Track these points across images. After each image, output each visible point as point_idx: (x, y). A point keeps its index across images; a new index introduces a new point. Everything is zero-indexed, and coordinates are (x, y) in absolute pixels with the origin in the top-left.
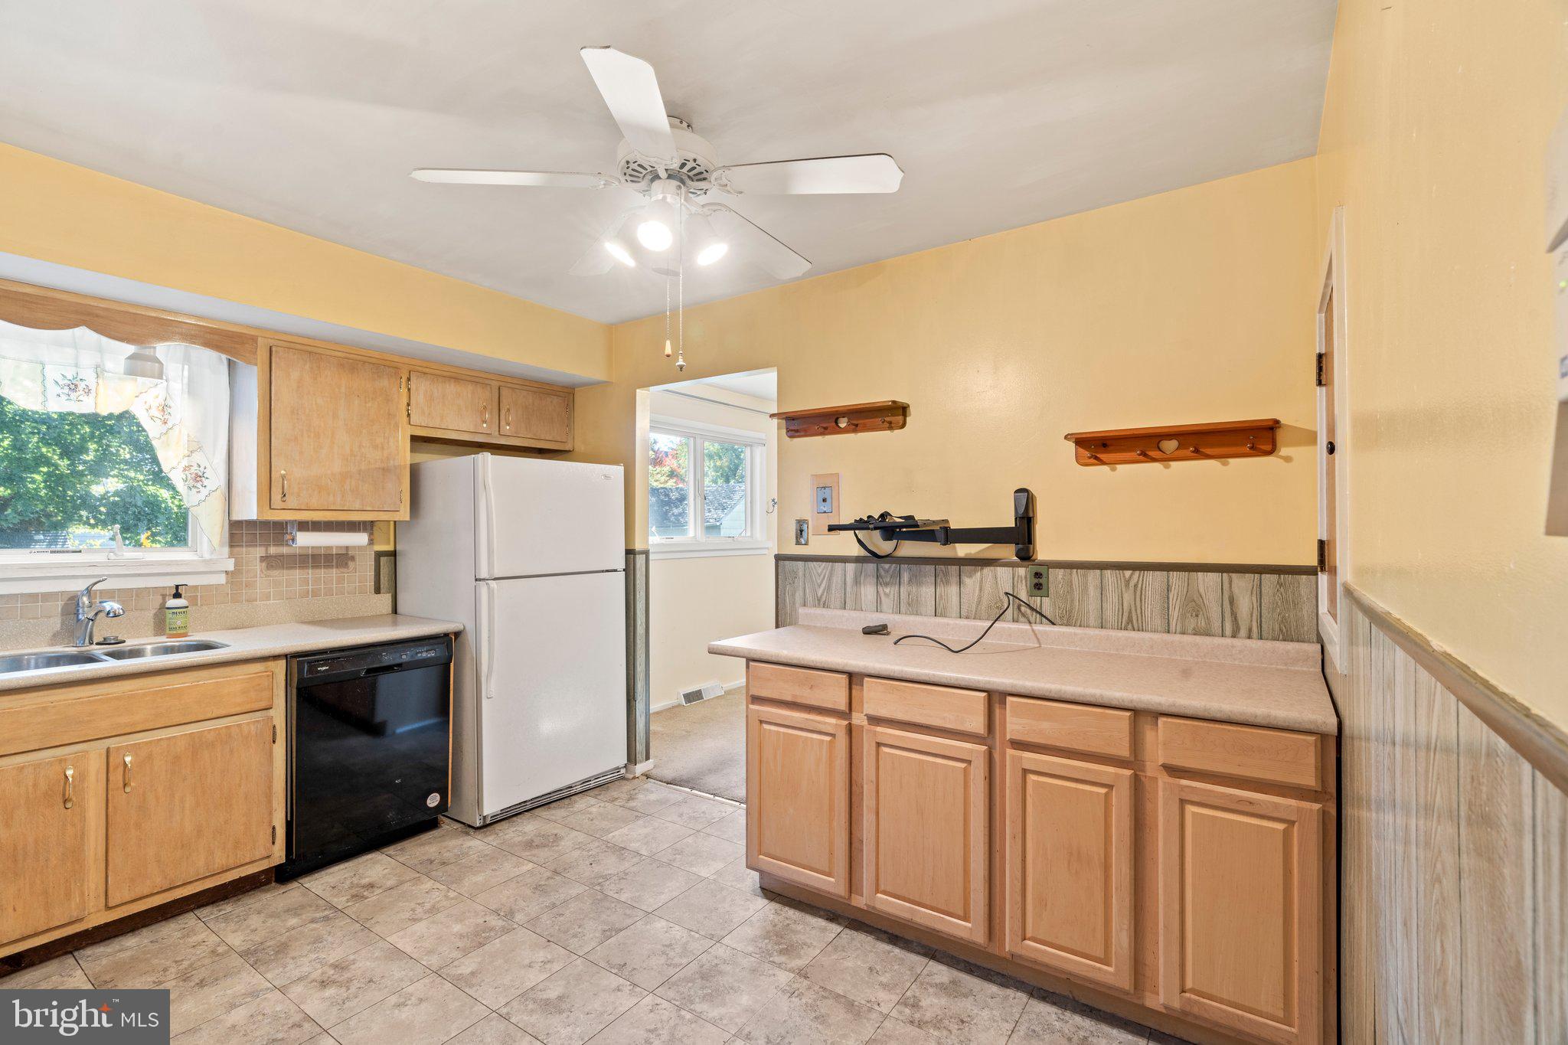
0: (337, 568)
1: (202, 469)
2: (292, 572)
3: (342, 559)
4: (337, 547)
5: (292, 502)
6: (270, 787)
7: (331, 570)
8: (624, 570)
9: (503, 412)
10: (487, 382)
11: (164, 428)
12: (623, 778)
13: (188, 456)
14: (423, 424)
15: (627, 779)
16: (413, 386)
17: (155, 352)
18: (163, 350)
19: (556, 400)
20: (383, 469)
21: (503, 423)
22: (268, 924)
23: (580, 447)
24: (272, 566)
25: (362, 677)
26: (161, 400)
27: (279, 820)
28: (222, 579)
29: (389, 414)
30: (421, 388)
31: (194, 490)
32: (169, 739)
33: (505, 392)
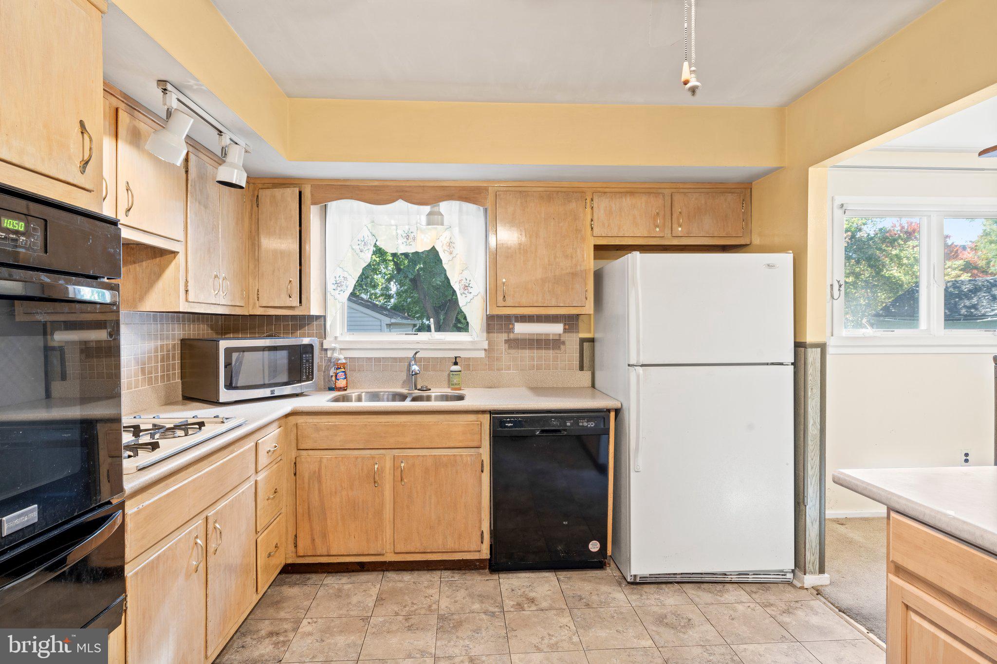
0: (553, 349)
1: (468, 281)
2: (524, 351)
3: (554, 343)
4: (553, 334)
5: (509, 301)
6: (480, 503)
7: (549, 351)
8: (792, 364)
9: (675, 216)
10: (660, 191)
11: (450, 257)
12: (790, 583)
13: (461, 273)
14: (604, 235)
15: (794, 586)
16: (595, 205)
17: (439, 209)
18: (445, 207)
19: (730, 197)
20: (572, 274)
21: (675, 226)
22: (464, 601)
23: (756, 241)
24: (512, 346)
25: (538, 436)
26: (448, 240)
27: (486, 527)
28: (482, 354)
29: (577, 230)
30: (602, 205)
31: (464, 295)
32: (423, 456)
33: (676, 197)
